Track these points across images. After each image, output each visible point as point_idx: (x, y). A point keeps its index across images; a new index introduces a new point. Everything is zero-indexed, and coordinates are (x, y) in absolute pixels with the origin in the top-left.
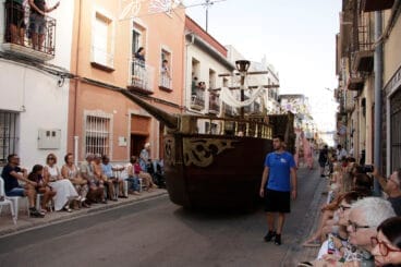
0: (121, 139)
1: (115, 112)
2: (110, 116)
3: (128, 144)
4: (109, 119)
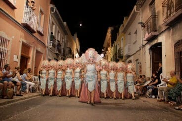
0: (15, 57)
1: (13, 37)
2: (11, 39)
3: (19, 60)
4: (9, 41)
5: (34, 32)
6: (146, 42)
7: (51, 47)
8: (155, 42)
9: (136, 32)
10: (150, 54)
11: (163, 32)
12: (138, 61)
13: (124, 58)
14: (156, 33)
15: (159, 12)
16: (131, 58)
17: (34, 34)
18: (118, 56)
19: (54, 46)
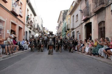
0: (8, 31)
1: (6, 19)
2: (5, 21)
3: (10, 33)
4: (4, 22)
5: (18, 16)
6: (83, 21)
7: (27, 24)
8: (88, 22)
9: (77, 15)
10: (85, 28)
11: (92, 16)
12: (78, 32)
13: (70, 30)
14: (89, 17)
15: (90, 5)
16: (74, 30)
17: (17, 17)
18: (66, 28)
19: (28, 23)
